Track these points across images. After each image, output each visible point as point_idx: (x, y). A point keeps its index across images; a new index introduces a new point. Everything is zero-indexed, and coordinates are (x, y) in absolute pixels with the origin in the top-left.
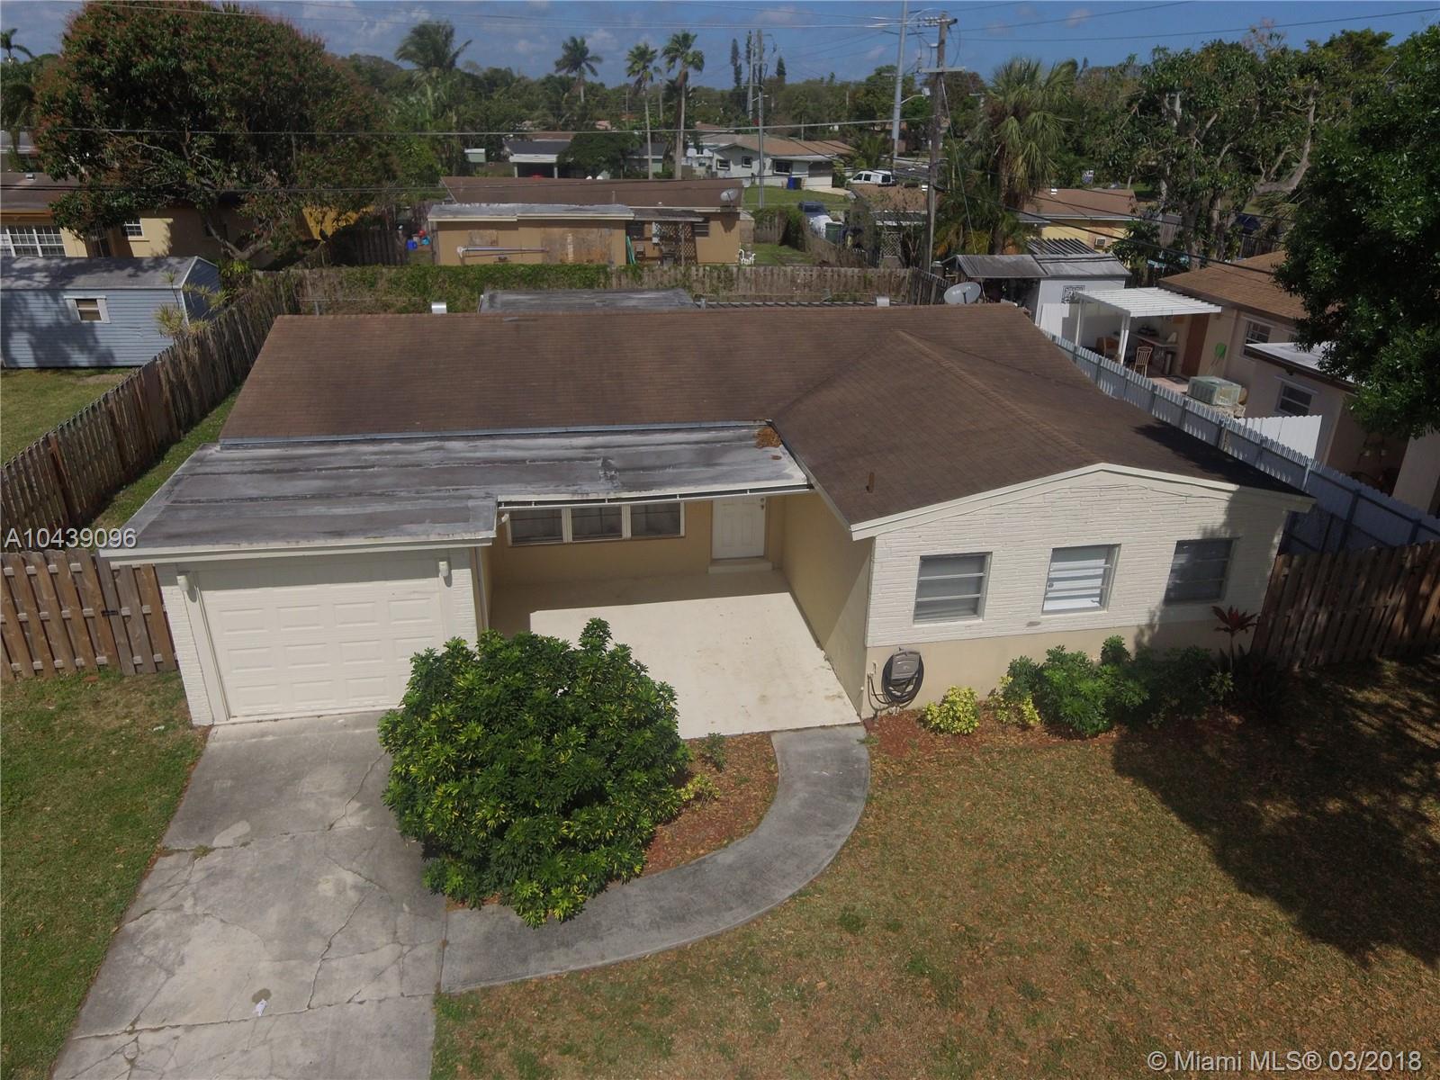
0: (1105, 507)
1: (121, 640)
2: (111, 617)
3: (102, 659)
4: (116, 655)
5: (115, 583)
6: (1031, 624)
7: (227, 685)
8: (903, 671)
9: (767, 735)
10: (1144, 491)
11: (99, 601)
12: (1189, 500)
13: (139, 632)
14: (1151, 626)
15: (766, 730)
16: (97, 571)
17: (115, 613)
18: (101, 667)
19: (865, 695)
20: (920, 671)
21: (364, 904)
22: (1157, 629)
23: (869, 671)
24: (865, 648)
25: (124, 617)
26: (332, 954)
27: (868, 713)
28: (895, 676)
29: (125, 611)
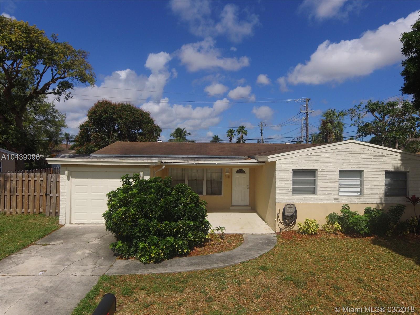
0: (355, 156)
1: (48, 204)
2: (47, 196)
3: (41, 210)
4: (45, 210)
5: (51, 185)
6: (335, 199)
7: (72, 211)
8: (290, 212)
9: (241, 235)
10: (369, 151)
11: (45, 190)
12: (386, 155)
13: (53, 202)
14: (381, 204)
15: (241, 233)
16: (47, 181)
17: (48, 195)
18: (41, 213)
19: (277, 222)
20: (296, 212)
21: (89, 257)
22: (384, 205)
23: (277, 212)
24: (276, 203)
25: (51, 196)
26: (73, 265)
27: (278, 230)
28: (286, 214)
29: (51, 195)
